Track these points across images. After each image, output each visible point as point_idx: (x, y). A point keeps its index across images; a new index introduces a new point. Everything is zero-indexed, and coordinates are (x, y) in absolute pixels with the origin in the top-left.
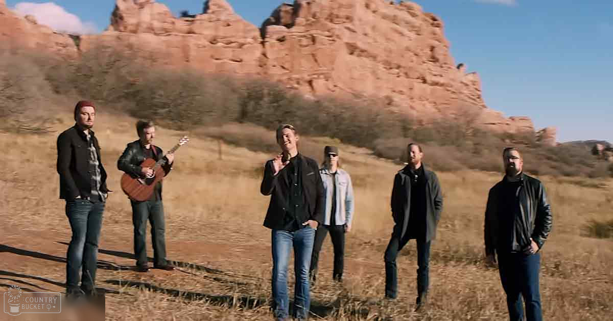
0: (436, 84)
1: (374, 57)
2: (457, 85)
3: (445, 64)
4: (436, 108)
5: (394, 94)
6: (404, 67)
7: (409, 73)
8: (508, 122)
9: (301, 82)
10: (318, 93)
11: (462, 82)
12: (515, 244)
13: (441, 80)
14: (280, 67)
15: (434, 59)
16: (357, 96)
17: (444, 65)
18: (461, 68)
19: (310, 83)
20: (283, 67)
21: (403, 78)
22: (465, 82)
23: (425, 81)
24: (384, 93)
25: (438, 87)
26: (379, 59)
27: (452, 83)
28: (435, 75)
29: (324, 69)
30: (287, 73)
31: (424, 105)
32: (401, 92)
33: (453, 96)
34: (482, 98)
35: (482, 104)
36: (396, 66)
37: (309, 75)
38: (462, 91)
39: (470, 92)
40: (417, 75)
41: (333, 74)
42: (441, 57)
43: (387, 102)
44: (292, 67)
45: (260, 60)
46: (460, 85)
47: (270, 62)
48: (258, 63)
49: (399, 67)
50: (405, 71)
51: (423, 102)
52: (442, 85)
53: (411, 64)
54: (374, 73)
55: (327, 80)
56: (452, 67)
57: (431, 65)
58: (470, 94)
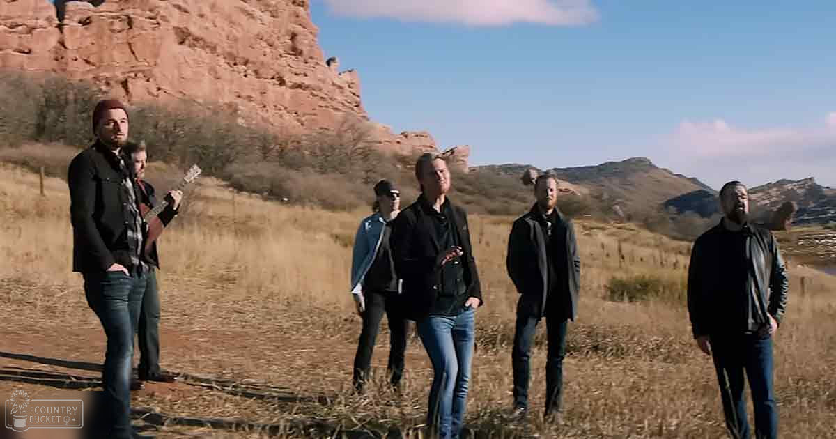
0: (300, 86)
1: (213, 49)
2: (327, 88)
3: (311, 58)
4: (298, 120)
5: (239, 101)
6: (254, 63)
7: (261, 71)
8: (398, 140)
9: (112, 82)
10: (134, 99)
11: (334, 84)
12: (751, 321)
13: (307, 81)
14: (84, 62)
15: (296, 52)
16: (189, 101)
17: (310, 60)
18: (333, 64)
19: (124, 84)
20: (87, 62)
21: (252, 78)
22: (339, 84)
23: (282, 82)
24: (227, 98)
25: (301, 91)
26: (219, 50)
27: (322, 85)
28: (296, 74)
29: (143, 65)
30: (94, 69)
31: (281, 116)
32: (249, 98)
33: (322, 103)
34: (361, 106)
35: (361, 115)
36: (243, 61)
37: (124, 73)
38: (335, 96)
39: (345, 98)
40: (272, 73)
41: (156, 71)
42: (305, 50)
43: (230, 111)
44: (101, 61)
45: (56, 51)
46: (331, 88)
47: (70, 55)
48: (53, 56)
49: (246, 63)
50: (256, 69)
51: (281, 112)
52: (307, 87)
53: (262, 58)
54: (213, 70)
55: (148, 80)
56: (321, 63)
57: (291, 59)
58: (345, 100)
